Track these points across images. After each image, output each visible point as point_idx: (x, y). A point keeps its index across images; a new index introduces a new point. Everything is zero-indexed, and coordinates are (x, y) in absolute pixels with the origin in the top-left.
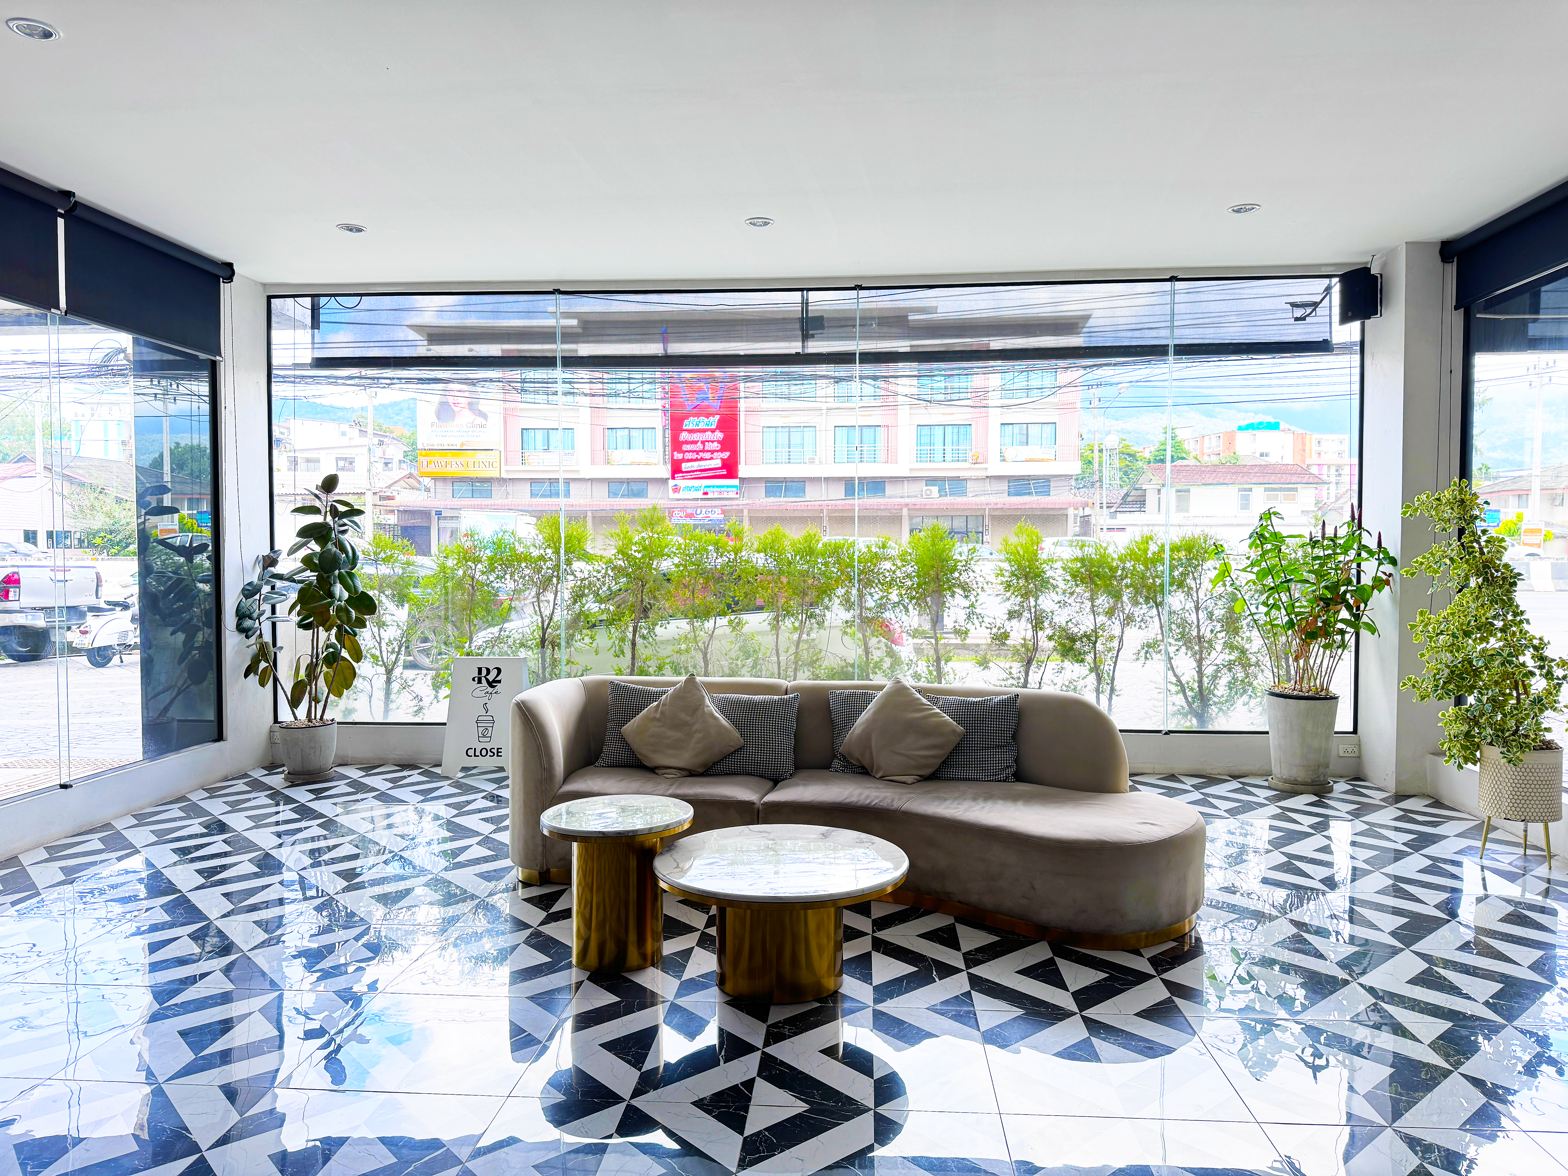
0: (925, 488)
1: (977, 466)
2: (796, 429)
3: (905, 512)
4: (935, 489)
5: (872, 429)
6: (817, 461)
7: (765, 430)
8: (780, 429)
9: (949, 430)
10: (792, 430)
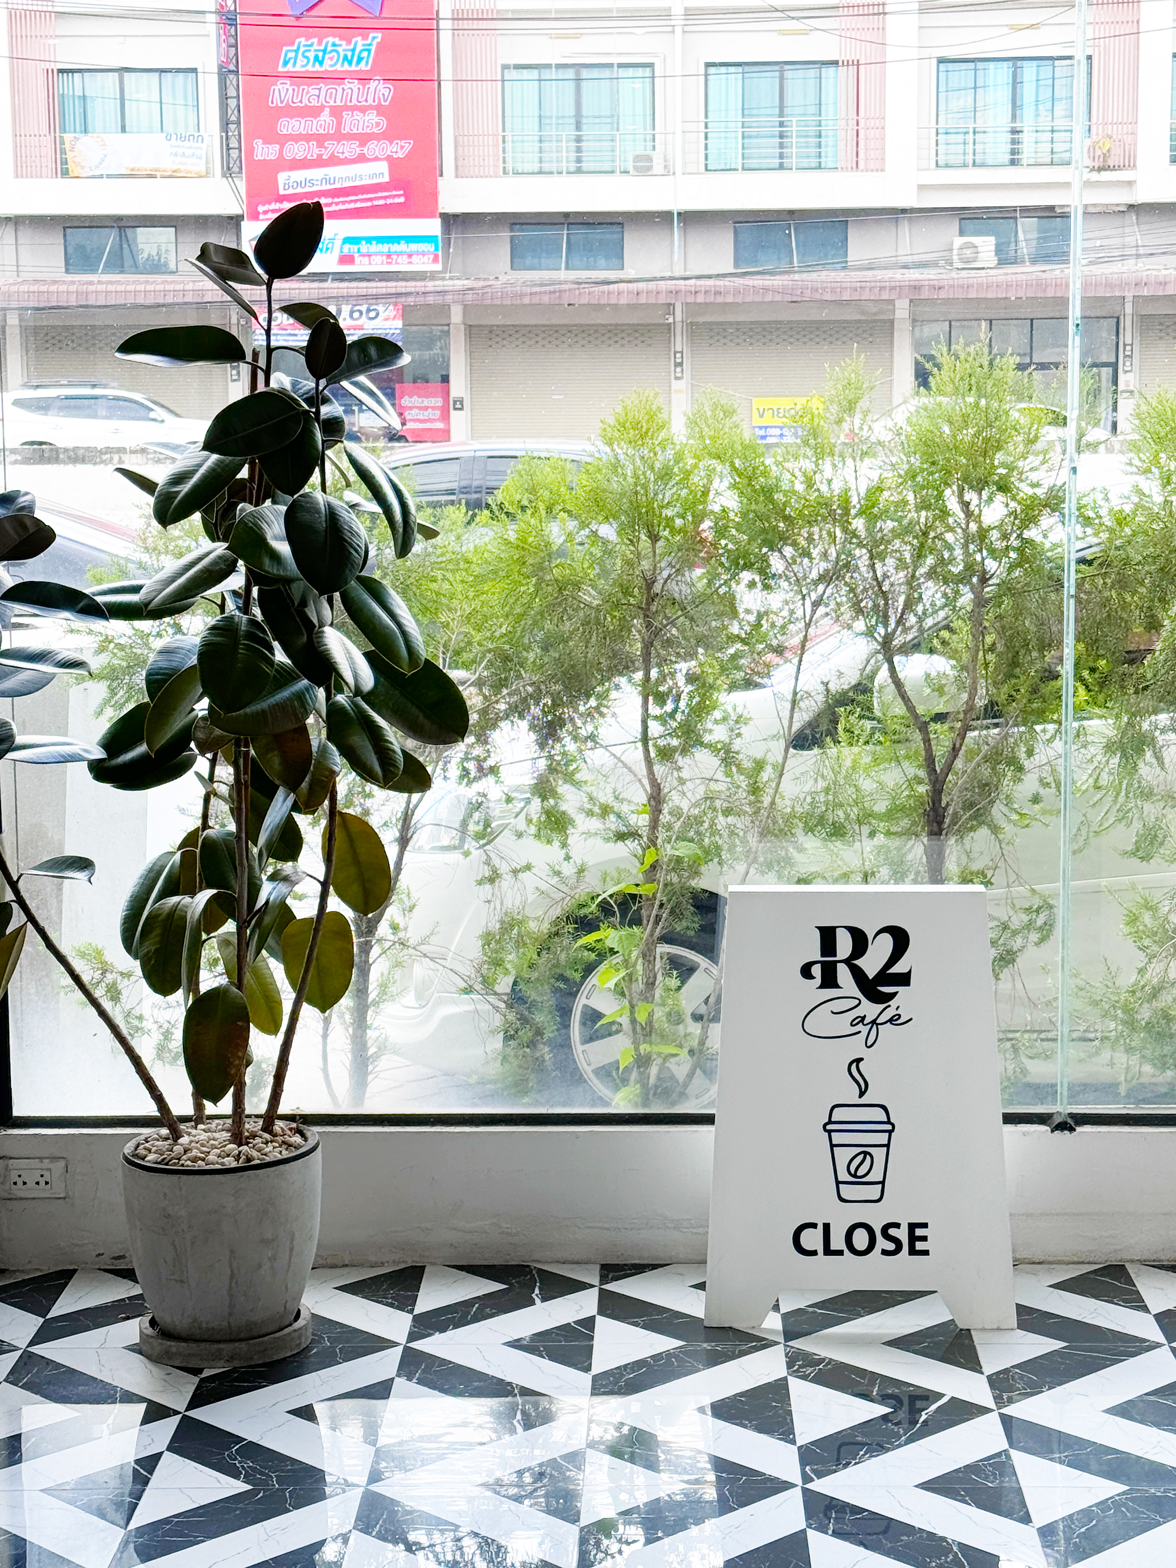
0: (959, 241)
1: (1106, 176)
2: (595, 73)
3: (902, 310)
4: (986, 244)
5: (812, 73)
6: (658, 168)
7: (510, 74)
8: (553, 74)
9: (1029, 71)
10: (585, 73)
